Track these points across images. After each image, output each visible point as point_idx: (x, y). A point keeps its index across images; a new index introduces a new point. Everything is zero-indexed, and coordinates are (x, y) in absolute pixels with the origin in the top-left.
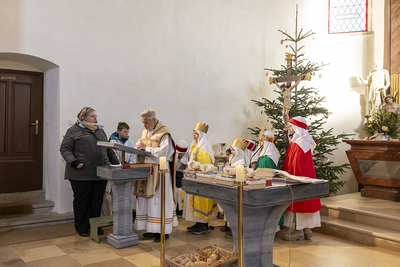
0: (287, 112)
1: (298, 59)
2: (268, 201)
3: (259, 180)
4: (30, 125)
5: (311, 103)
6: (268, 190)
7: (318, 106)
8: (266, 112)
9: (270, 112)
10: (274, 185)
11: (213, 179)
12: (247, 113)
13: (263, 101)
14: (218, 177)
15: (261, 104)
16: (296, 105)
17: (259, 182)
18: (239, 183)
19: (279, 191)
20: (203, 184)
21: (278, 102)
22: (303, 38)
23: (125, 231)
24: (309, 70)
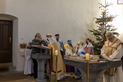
0: (103, 34)
1: (106, 14)
2: (98, 68)
3: (95, 59)
4: (8, 39)
5: (111, 30)
6: (98, 64)
7: (114, 32)
8: (94, 34)
9: (95, 34)
10: (101, 62)
11: (76, 59)
12: (86, 35)
13: (93, 30)
14: (78, 58)
15: (91, 31)
16: (106, 31)
17: (95, 60)
18: (87, 60)
19: (103, 64)
20: (72, 61)
21: (98, 30)
22: (108, 6)
23: (42, 78)
24: (111, 18)
